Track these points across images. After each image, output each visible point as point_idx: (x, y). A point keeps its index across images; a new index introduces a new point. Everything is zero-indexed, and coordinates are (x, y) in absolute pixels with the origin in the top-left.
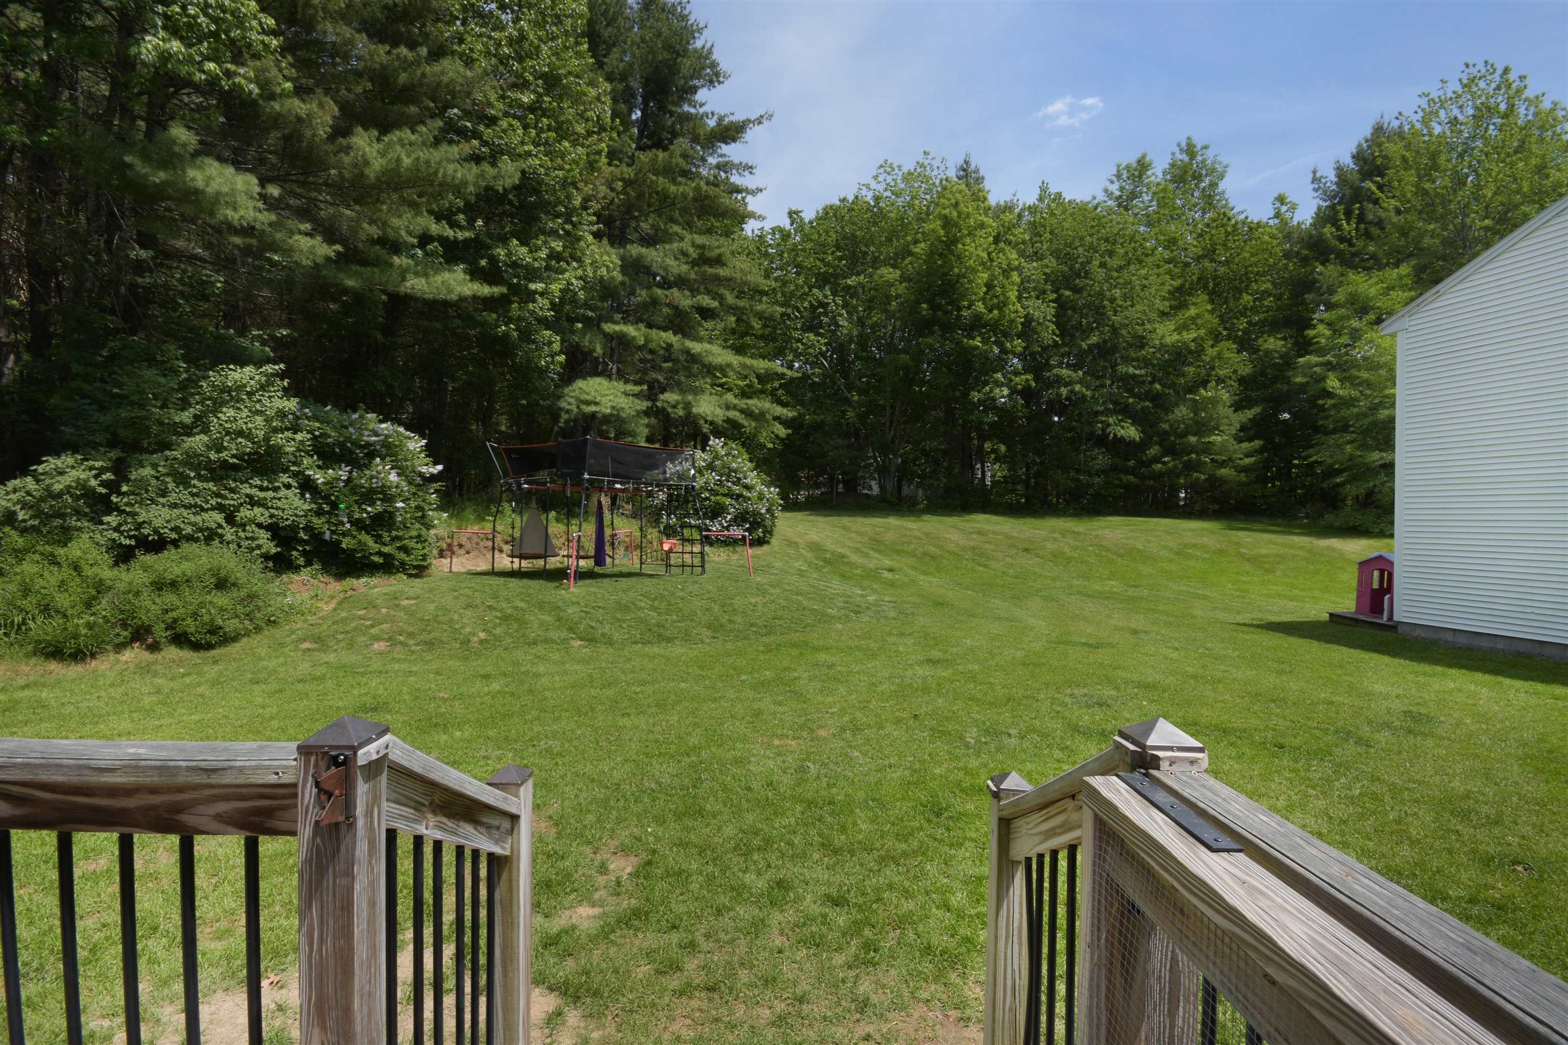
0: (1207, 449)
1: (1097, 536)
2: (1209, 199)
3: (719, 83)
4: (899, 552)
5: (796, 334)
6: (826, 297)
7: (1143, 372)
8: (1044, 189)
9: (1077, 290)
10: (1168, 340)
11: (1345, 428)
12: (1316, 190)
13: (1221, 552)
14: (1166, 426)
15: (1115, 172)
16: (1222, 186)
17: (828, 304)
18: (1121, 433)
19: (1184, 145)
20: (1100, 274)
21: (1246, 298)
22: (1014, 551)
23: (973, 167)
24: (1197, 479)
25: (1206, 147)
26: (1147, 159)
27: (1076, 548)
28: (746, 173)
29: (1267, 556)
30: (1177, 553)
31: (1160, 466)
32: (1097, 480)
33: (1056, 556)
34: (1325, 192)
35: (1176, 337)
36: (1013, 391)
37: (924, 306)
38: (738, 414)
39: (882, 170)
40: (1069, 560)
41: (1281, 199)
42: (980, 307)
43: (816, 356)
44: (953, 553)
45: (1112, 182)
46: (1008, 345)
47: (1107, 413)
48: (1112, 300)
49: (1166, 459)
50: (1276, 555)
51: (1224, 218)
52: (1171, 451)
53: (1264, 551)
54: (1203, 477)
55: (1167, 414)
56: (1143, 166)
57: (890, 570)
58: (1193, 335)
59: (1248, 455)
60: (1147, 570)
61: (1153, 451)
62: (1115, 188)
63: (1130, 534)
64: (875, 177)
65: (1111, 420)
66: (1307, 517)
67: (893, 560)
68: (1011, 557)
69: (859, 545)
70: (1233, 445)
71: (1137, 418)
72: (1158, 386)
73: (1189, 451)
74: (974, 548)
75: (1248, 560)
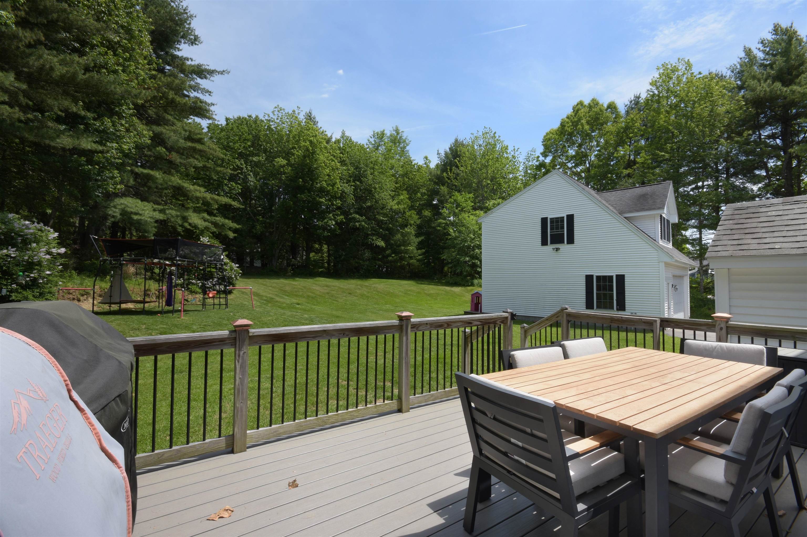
0: (406, 252)
1: (374, 287)
2: (403, 152)
3: (196, 44)
4: (297, 296)
5: (226, 182)
6: (241, 164)
7: (386, 219)
8: (343, 133)
9: (361, 182)
10: (394, 207)
11: (454, 247)
12: (439, 158)
13: (419, 293)
14: (392, 242)
15: (373, 134)
16: (408, 148)
17: (242, 168)
18: (378, 244)
19: (395, 128)
20: (371, 177)
21: (419, 195)
22: (345, 295)
23: (313, 116)
24: (404, 264)
25: (402, 132)
26: (385, 132)
27: (369, 292)
28: (207, 94)
29: (433, 294)
30: (405, 294)
31: (391, 258)
32: (367, 263)
33: (362, 296)
34: (441, 159)
35: (396, 207)
36: (337, 223)
37: (301, 180)
38: (210, 224)
39: (276, 109)
40: (368, 297)
41: (426, 158)
42: (324, 184)
43: (236, 195)
44: (319, 295)
45: (371, 138)
46: (335, 202)
47: (373, 235)
48: (375, 188)
49: (393, 255)
50: (436, 293)
51: (409, 162)
52: (394, 252)
53: (432, 292)
54: (406, 263)
55: (393, 237)
56: (383, 134)
57: (298, 304)
58: (402, 207)
59: (419, 255)
60: (397, 300)
61: (388, 252)
62: (372, 140)
63: (386, 286)
64: (273, 112)
65: (374, 238)
66: (437, 279)
67: (296, 299)
68: (345, 296)
69: (276, 293)
70: (415, 251)
71: (384, 238)
72: (391, 225)
73: (401, 252)
74: (328, 293)
75: (428, 295)
